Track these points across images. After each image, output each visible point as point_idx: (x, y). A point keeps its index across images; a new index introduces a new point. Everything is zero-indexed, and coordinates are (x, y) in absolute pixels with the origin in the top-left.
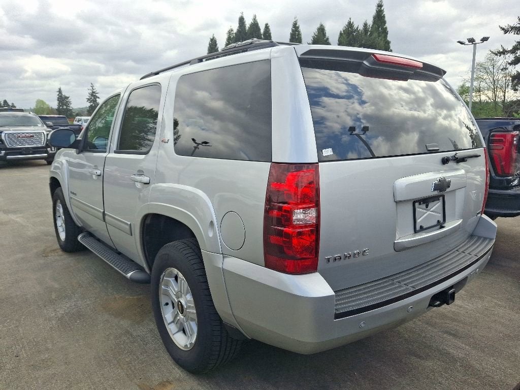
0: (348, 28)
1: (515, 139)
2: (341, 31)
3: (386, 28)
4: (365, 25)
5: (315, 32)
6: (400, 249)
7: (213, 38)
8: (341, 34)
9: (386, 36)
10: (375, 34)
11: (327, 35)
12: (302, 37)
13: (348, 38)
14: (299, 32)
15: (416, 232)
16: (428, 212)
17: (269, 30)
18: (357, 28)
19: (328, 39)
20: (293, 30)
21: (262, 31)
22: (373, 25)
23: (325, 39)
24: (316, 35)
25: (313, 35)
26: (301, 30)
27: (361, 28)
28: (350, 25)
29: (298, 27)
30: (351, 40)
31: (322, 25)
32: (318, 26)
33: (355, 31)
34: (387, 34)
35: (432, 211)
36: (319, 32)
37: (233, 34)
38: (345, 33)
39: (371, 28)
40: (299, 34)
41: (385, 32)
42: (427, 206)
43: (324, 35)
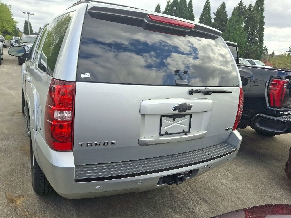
0: (239, 6)
1: (285, 84)
2: (235, 7)
3: (263, 8)
4: (251, 5)
5: (219, 6)
6: (144, 144)
7: (159, 4)
8: (234, 9)
9: (262, 13)
10: (256, 11)
11: (226, 9)
12: (211, 9)
13: (238, 12)
14: (209, 5)
15: (161, 135)
16: (175, 124)
17: (192, 3)
18: (245, 6)
19: (226, 11)
20: (206, 4)
21: (187, 3)
22: (255, 5)
23: (225, 11)
24: (219, 8)
25: (217, 8)
26: (211, 5)
27: (247, 6)
28: (241, 4)
29: (209, 3)
30: (240, 13)
31: (224, 3)
32: (222, 3)
33: (244, 8)
34: (263, 11)
35: (178, 124)
36: (221, 7)
37: (170, 3)
38: (237, 9)
39: (254, 7)
40: (209, 7)
41: (262, 10)
42: (174, 120)
43: (224, 9)
